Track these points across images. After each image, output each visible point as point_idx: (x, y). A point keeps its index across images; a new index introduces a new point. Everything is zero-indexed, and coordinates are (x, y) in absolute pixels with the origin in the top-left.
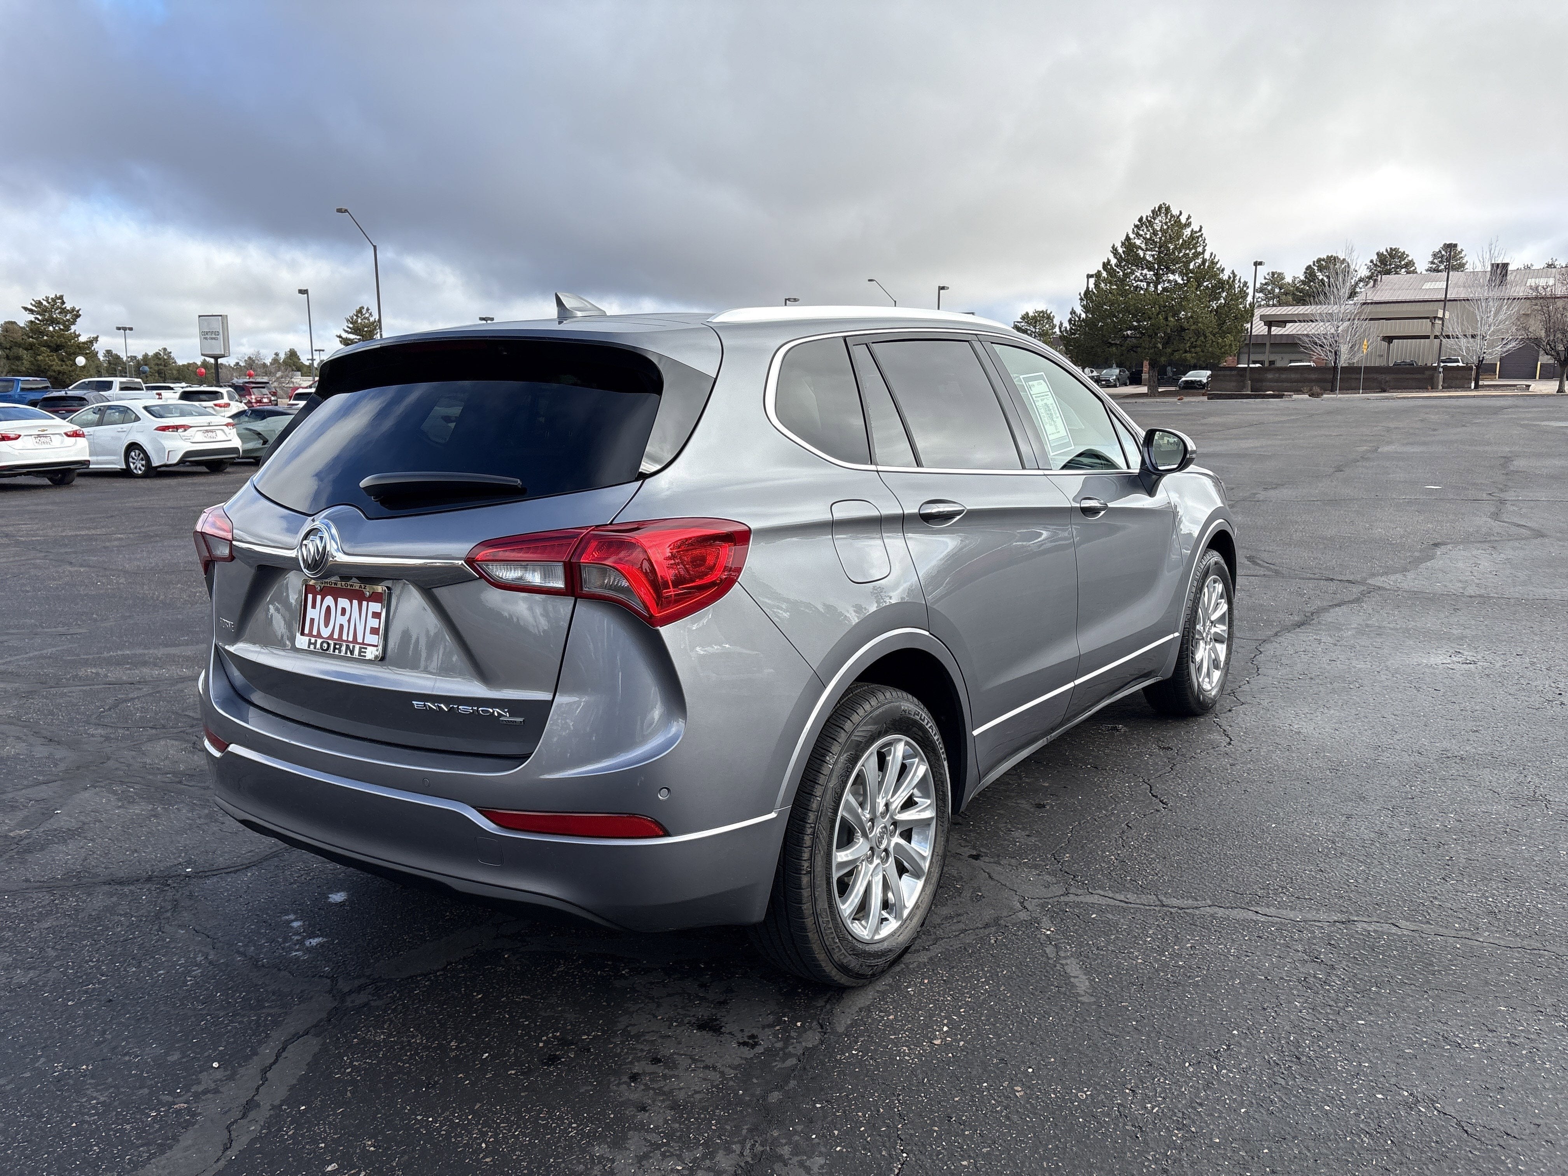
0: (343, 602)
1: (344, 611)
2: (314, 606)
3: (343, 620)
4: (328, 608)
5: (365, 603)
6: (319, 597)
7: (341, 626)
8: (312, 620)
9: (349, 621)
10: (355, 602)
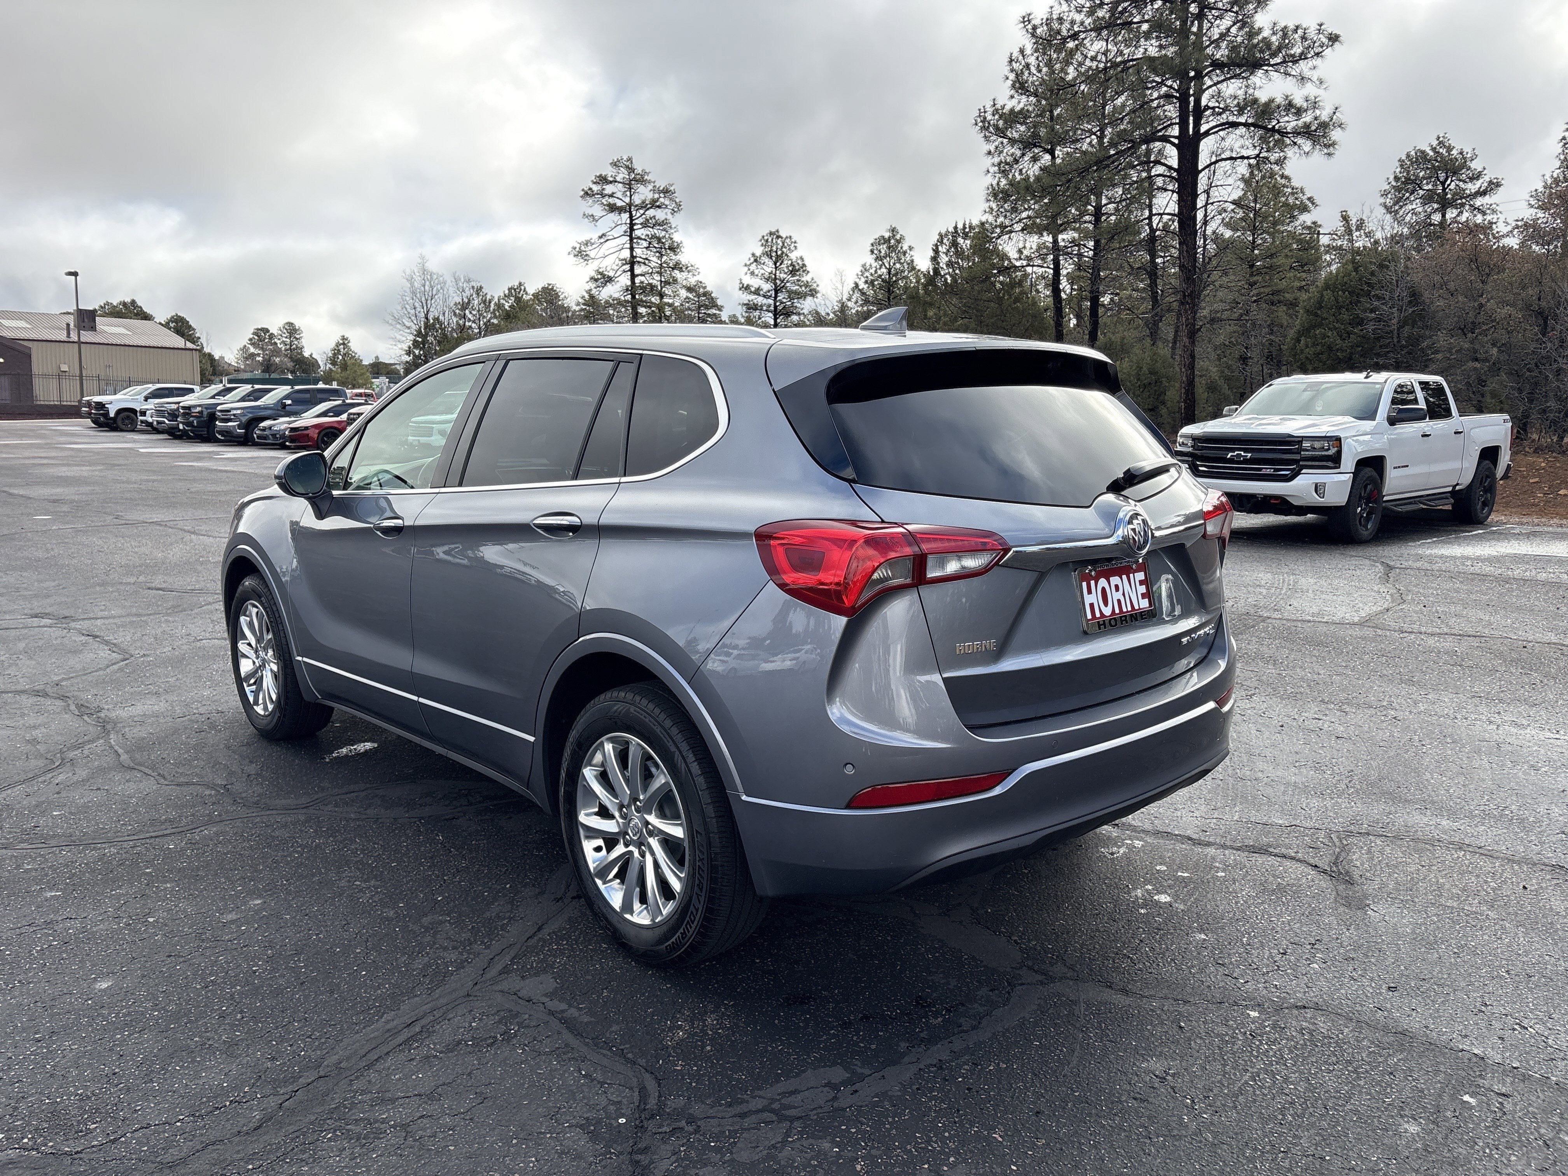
0: (1115, 580)
1: (1117, 587)
2: (1090, 592)
3: (1118, 595)
4: (1104, 589)
5: (1131, 575)
6: (1093, 583)
7: (1119, 601)
8: (1092, 605)
9: (1124, 594)
10: (1124, 577)
